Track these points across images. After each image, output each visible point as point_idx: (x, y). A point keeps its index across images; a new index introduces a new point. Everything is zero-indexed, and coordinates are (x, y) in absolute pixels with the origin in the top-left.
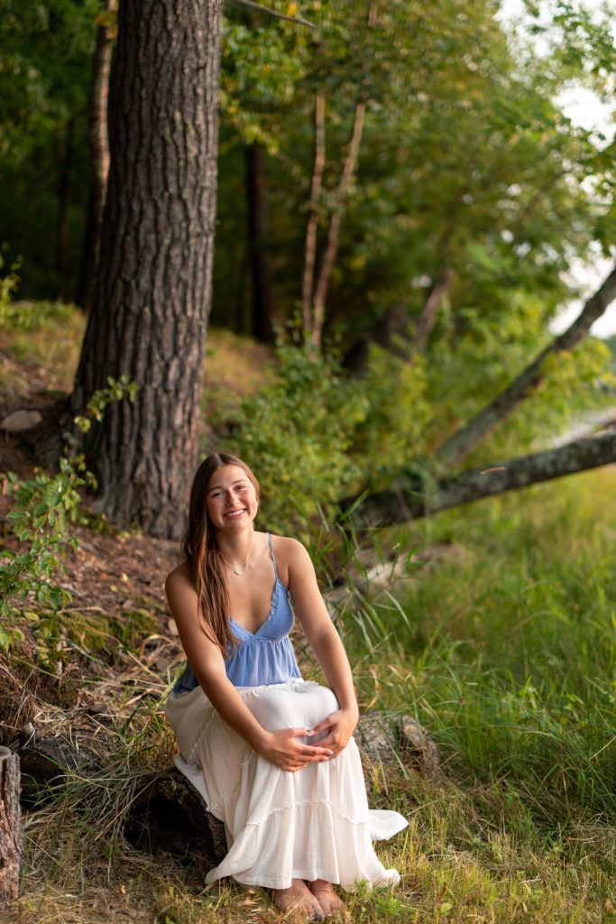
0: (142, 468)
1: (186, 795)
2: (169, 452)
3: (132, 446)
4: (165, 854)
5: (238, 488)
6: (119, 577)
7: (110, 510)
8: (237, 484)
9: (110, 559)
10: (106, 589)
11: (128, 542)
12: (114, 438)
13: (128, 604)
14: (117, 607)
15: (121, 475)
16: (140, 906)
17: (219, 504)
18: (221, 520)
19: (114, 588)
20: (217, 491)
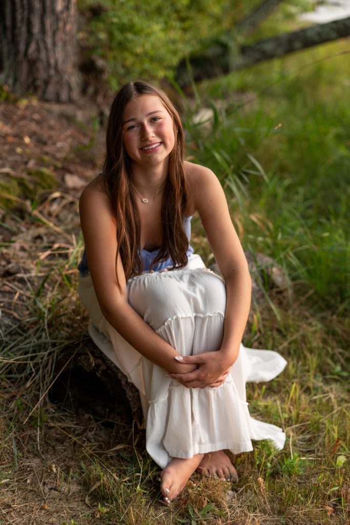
0: (33, 47)
1: (103, 370)
2: (54, 34)
3: (24, 29)
4: (87, 416)
5: (153, 120)
6: (22, 138)
7: (11, 81)
8: (153, 115)
9: (14, 124)
10: (12, 151)
11: (27, 108)
12: (8, 23)
13: (31, 164)
14: (23, 167)
15: (17, 53)
16: (70, 478)
17: (134, 137)
18: (138, 154)
19: (19, 150)
20: (131, 124)
